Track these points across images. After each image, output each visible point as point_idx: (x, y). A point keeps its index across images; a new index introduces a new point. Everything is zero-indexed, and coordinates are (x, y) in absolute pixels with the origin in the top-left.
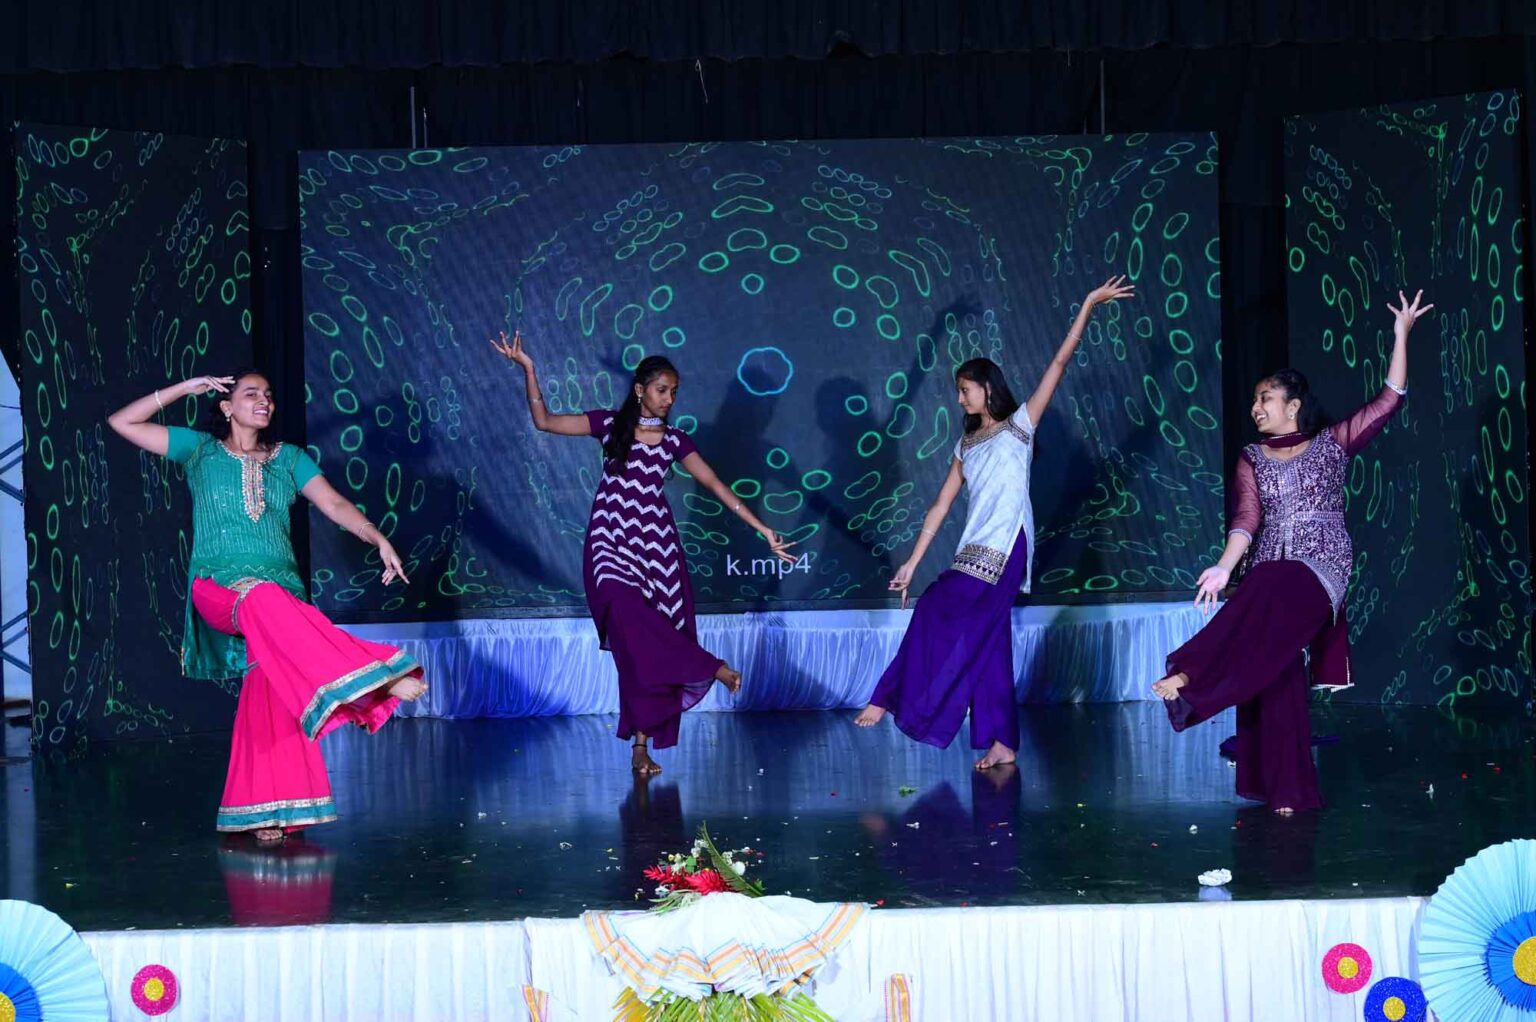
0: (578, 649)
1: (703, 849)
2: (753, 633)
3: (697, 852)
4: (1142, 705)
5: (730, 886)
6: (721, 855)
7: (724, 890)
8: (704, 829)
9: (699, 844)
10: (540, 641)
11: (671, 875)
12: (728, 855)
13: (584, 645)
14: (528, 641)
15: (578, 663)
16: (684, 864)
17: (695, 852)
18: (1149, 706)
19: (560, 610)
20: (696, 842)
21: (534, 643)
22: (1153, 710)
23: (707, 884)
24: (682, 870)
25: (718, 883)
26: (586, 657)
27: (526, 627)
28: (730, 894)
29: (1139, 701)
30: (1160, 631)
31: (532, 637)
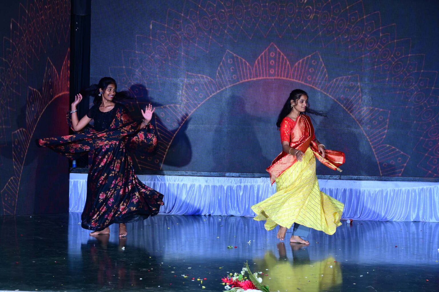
0: (193, 188)
1: (246, 272)
2: (263, 186)
3: (244, 273)
4: (420, 223)
5: (256, 287)
6: (253, 274)
7: (254, 289)
8: (247, 264)
9: (244, 270)
10: (178, 185)
11: (232, 281)
12: (256, 274)
13: (196, 187)
14: (174, 185)
15: (193, 194)
16: (238, 277)
17: (243, 273)
18: (423, 224)
19: (186, 173)
20: (243, 269)
21: (176, 186)
22: (425, 226)
23: (247, 286)
24: (237, 279)
25: (251, 286)
26: (196, 192)
27: (173, 179)
28: (256, 290)
29: (419, 222)
30: (429, 194)
31: (175, 183)
